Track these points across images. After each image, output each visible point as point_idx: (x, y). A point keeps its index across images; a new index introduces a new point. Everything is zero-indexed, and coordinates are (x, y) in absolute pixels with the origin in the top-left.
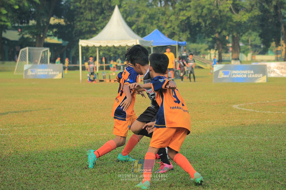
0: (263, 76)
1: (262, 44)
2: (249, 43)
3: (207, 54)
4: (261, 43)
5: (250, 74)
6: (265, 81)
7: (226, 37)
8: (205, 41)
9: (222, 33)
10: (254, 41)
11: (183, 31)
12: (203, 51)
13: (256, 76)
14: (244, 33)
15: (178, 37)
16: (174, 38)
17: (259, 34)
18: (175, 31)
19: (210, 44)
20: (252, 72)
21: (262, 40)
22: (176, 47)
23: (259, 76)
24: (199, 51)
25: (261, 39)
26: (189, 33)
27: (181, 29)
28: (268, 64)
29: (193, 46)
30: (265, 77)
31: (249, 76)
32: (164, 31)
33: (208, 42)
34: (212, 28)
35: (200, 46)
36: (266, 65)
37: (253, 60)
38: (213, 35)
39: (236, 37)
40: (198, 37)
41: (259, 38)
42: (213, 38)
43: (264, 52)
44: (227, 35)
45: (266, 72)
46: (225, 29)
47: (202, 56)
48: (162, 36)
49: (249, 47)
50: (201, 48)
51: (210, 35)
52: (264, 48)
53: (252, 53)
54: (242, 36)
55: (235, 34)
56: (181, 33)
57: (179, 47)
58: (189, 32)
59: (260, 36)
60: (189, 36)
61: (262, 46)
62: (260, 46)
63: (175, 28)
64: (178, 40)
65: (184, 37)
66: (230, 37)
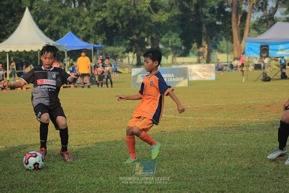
0: (184, 79)
1: (183, 46)
2: (169, 44)
3: (125, 57)
4: (182, 44)
5: (171, 77)
6: (187, 85)
7: (144, 38)
8: (122, 43)
9: (140, 34)
10: (175, 42)
11: (99, 33)
12: (120, 54)
13: (177, 79)
14: (164, 34)
15: (94, 40)
16: (90, 40)
17: (180, 35)
18: (90, 34)
19: (127, 46)
20: (173, 75)
21: (183, 41)
22: (91, 50)
23: (180, 79)
24: (117, 54)
25: (181, 40)
26: (105, 35)
27: (96, 31)
28: (189, 67)
29: (110, 49)
30: (186, 81)
31: (170, 80)
32: (78, 34)
33: (126, 44)
34: (130, 29)
35: (117, 49)
36: (187, 68)
37: (173, 63)
38: (131, 36)
39: (155, 38)
40: (115, 40)
41: (180, 39)
42: (130, 40)
43: (185, 54)
44: (145, 36)
45: (187, 75)
46: (143, 30)
47: (119, 60)
48: (76, 39)
49: (170, 49)
50: (119, 51)
51: (128, 37)
52: (185, 50)
53: (172, 56)
54: (161, 37)
55: (154, 35)
56: (97, 36)
57: (95, 50)
58: (105, 34)
59: (180, 37)
60: (105, 38)
61: (183, 48)
62: (181, 48)
63: (90, 30)
64: (94, 43)
65: (100, 40)
66: (148, 39)
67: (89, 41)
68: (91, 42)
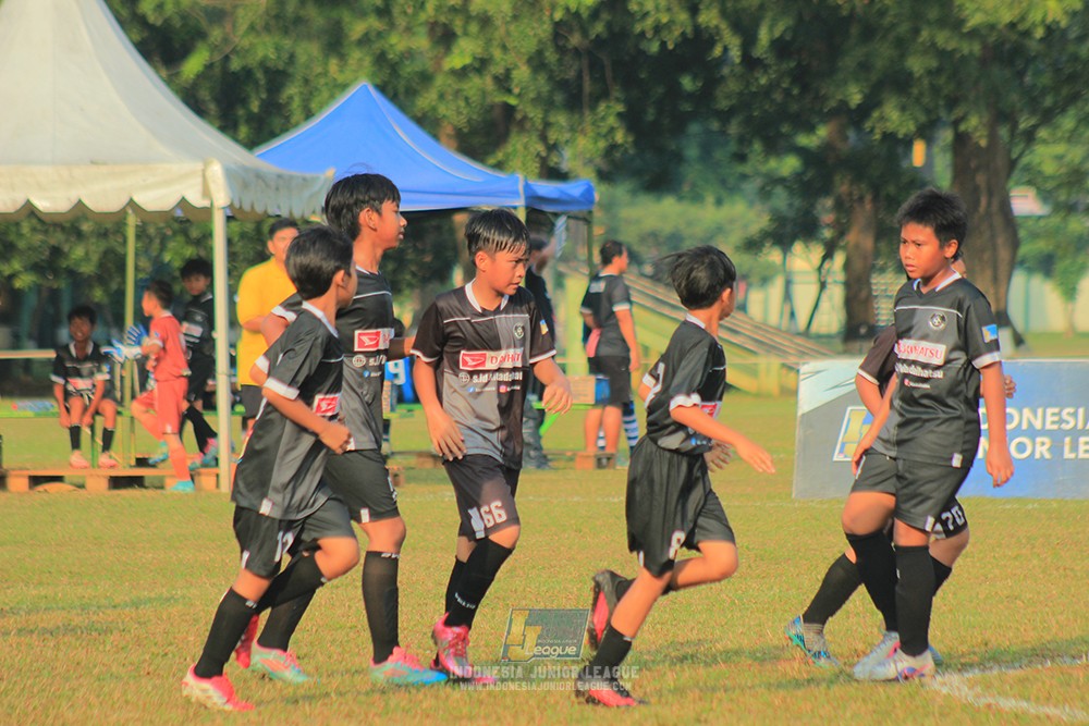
3: (765, 280)
5: (1085, 432)
7: (908, 143)
8: (744, 177)
9: (876, 114)
11: (575, 100)
14: (1047, 116)
15: (540, 148)
16: (509, 148)
18: (512, 101)
19: (781, 199)
26: (620, 115)
27: (558, 85)
31: (1075, 446)
32: (426, 100)
33: (775, 180)
35: (708, 214)
38: (809, 128)
39: (982, 143)
40: (692, 152)
42: (802, 152)
44: (911, 127)
46: (900, 82)
48: (405, 133)
50: (719, 228)
51: (785, 129)
54: (1030, 137)
55: (974, 123)
56: (561, 119)
57: (540, 214)
58: (620, 108)
60: (619, 137)
63: (515, 74)
64: (535, 166)
65: (581, 149)
66: (936, 150)
67: (500, 155)
68: (516, 163)
